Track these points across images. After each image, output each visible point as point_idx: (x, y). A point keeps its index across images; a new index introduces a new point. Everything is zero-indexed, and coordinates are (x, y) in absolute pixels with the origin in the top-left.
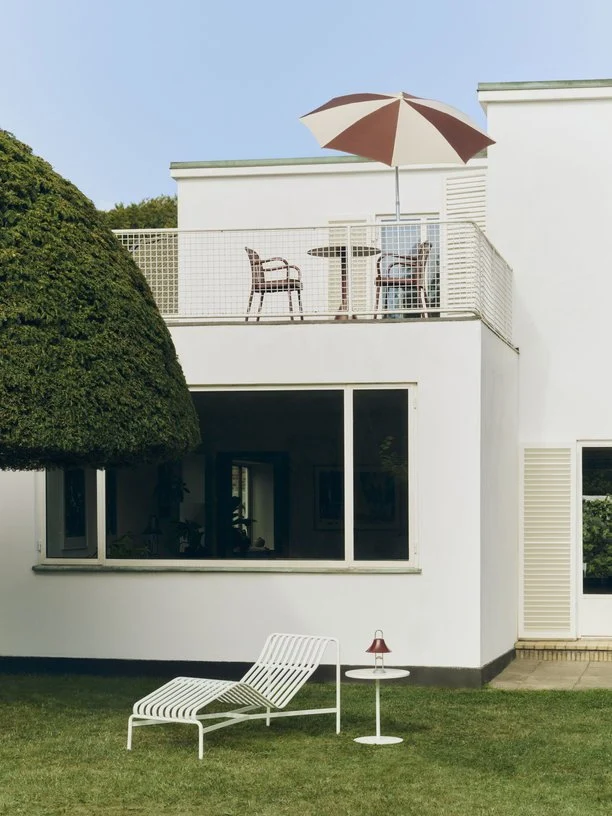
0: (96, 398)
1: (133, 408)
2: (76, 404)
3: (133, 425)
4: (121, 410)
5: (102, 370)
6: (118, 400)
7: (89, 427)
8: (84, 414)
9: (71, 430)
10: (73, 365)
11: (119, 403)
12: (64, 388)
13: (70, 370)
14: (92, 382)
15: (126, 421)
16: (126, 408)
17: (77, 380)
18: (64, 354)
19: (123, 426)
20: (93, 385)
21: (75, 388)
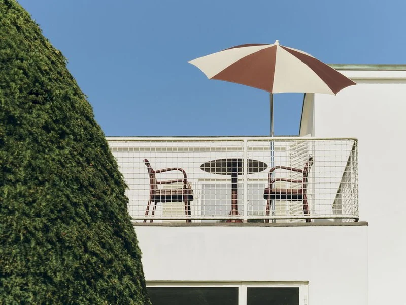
0: (58, 235)
1: (102, 260)
2: (27, 241)
3: (101, 284)
4: (88, 261)
5: (64, 199)
6: (85, 244)
7: (47, 279)
8: (39, 256)
9: (19, 280)
10: (25, 183)
11: (86, 251)
12: (11, 212)
13: (20, 188)
14: (52, 211)
15: (93, 277)
16: (95, 259)
17: (30, 204)
18: (12, 163)
19: (89, 283)
20: (53, 216)
21: (28, 215)
